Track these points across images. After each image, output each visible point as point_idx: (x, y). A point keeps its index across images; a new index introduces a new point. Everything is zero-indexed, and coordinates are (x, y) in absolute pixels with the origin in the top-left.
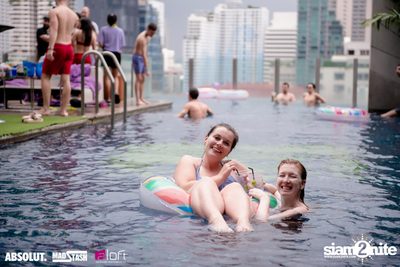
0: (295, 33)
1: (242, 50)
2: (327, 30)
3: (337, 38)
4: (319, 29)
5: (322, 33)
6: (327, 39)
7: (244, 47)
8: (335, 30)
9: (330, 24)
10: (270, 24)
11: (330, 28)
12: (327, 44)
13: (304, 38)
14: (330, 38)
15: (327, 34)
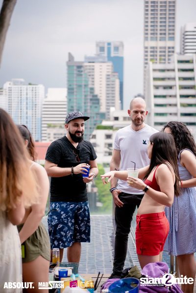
0: (66, 103)
1: (25, 115)
2: (89, 101)
3: (96, 107)
4: (83, 101)
5: (85, 103)
6: (89, 108)
7: (27, 113)
8: (94, 101)
9: (91, 97)
10: (46, 97)
11: (91, 100)
12: (89, 111)
13: (72, 107)
14: (91, 107)
15: (89, 104)
